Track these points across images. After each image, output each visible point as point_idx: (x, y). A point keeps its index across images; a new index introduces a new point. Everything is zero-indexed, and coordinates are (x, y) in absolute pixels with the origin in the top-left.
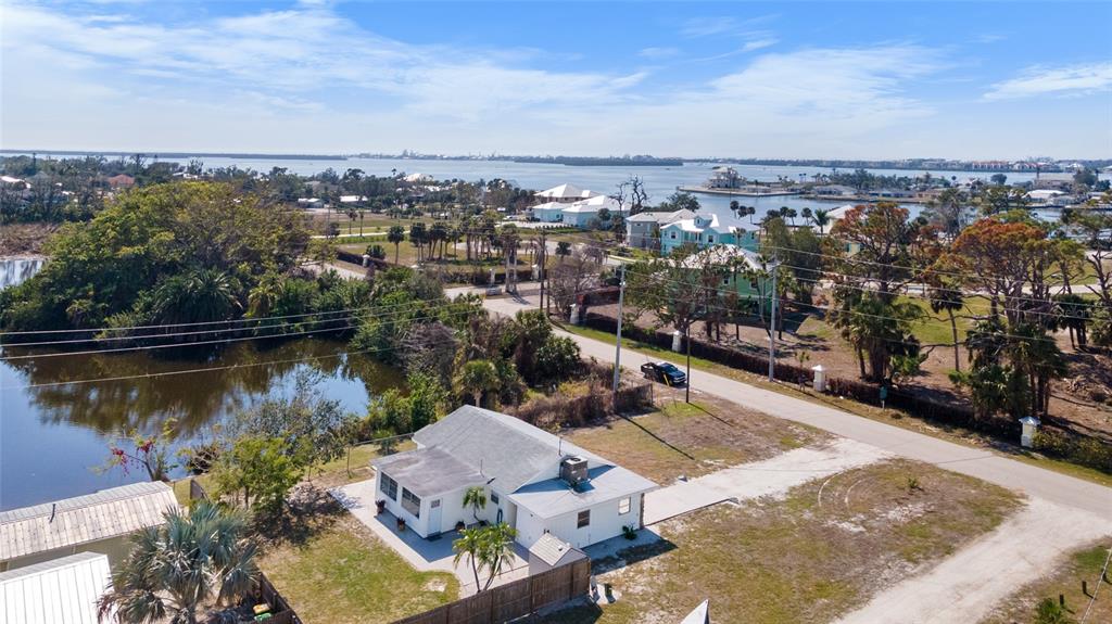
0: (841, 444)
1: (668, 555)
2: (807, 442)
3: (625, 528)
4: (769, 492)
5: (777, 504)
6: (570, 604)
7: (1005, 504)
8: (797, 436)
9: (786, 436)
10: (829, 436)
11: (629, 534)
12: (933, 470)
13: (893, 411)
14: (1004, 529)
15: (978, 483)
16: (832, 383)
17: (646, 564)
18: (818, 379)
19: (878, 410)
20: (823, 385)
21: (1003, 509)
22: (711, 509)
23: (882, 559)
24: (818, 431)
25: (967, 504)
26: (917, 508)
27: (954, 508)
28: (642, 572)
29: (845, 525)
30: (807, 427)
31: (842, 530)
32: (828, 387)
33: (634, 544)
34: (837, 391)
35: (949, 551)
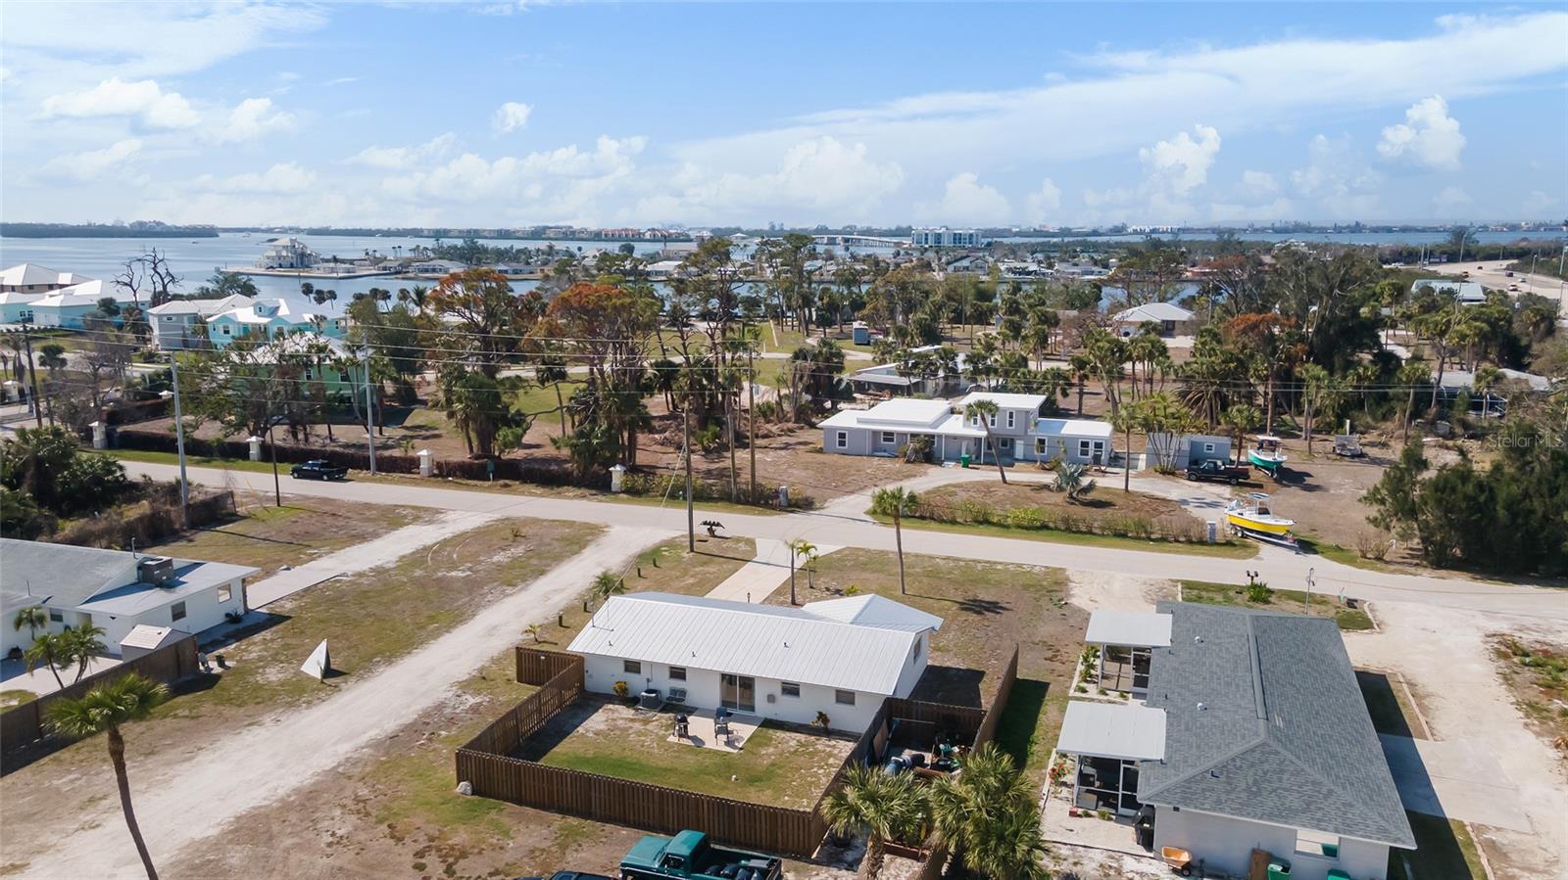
0: (451, 516)
1: (280, 626)
2: (416, 519)
3: (227, 615)
4: (379, 563)
5: (387, 570)
6: (182, 680)
7: (592, 534)
8: (405, 517)
9: (392, 518)
10: (438, 511)
11: (233, 618)
12: (535, 521)
13: (501, 482)
14: (587, 552)
15: (572, 524)
16: (439, 466)
17: (257, 637)
18: (424, 465)
19: (487, 484)
20: (430, 470)
21: (589, 538)
22: (320, 586)
23: (486, 589)
24: (426, 510)
25: (563, 539)
26: (518, 550)
27: (550, 545)
28: (254, 643)
29: (453, 574)
30: (414, 508)
31: (452, 577)
32: (436, 472)
33: (240, 626)
34: (446, 473)
35: (542, 573)
